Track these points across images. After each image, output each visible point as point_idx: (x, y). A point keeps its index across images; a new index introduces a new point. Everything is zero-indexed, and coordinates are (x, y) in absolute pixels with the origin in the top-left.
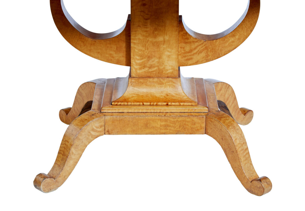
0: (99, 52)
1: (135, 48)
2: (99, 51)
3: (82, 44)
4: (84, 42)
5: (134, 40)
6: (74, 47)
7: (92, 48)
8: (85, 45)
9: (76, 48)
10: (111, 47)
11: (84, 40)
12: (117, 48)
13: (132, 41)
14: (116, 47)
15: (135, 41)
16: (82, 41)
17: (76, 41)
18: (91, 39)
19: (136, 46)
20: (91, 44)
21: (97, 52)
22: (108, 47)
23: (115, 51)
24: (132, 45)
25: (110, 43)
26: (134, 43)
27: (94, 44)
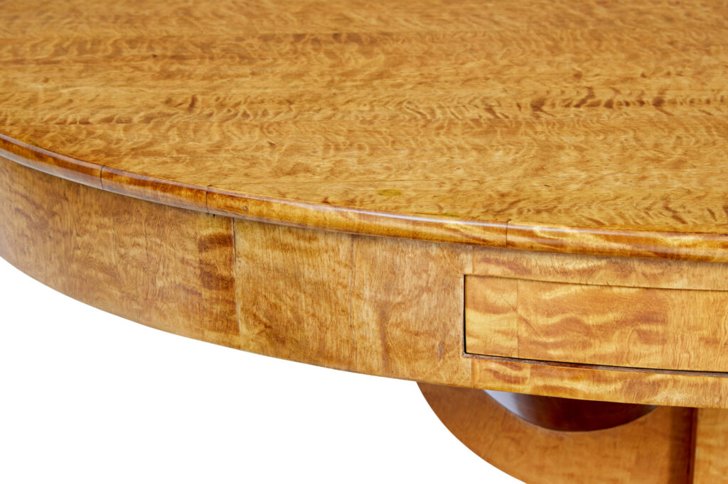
0: (571, 476)
1: (710, 463)
2: (575, 470)
3: (512, 448)
4: (518, 442)
5: (708, 435)
6: (484, 458)
7: (548, 461)
8: (522, 453)
9: (489, 461)
10: (618, 458)
11: (519, 435)
12: (639, 458)
13: (700, 440)
14: (633, 458)
15: (712, 442)
16: (513, 439)
17: (491, 437)
18: (547, 431)
19: (713, 458)
20: (546, 449)
21: (564, 475)
22: (606, 456)
23: (629, 470)
24: (700, 453)
25: (615, 444)
26: (709, 448)
27: (556, 447)
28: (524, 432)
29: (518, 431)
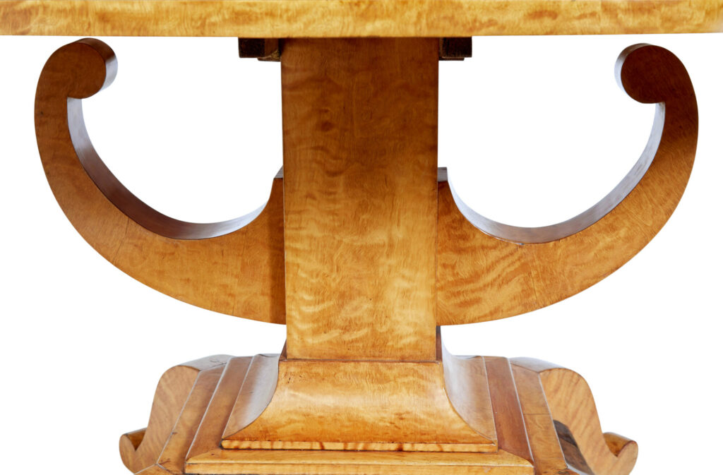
0: (188, 281)
1: (298, 266)
2: (190, 275)
3: (136, 254)
4: (140, 248)
5: (295, 239)
6: (112, 263)
7: (167, 266)
8: (145, 258)
10: (227, 265)
11: (140, 242)
12: (244, 265)
14: (239, 265)
15: (298, 246)
16: (136, 245)
17: (118, 244)
18: (164, 239)
19: (300, 261)
20: (164, 255)
21: (181, 280)
22: (216, 263)
23: (237, 276)
24: (289, 257)
26: (296, 252)
27: (173, 254)
28: (145, 239)
29: (139, 238)
